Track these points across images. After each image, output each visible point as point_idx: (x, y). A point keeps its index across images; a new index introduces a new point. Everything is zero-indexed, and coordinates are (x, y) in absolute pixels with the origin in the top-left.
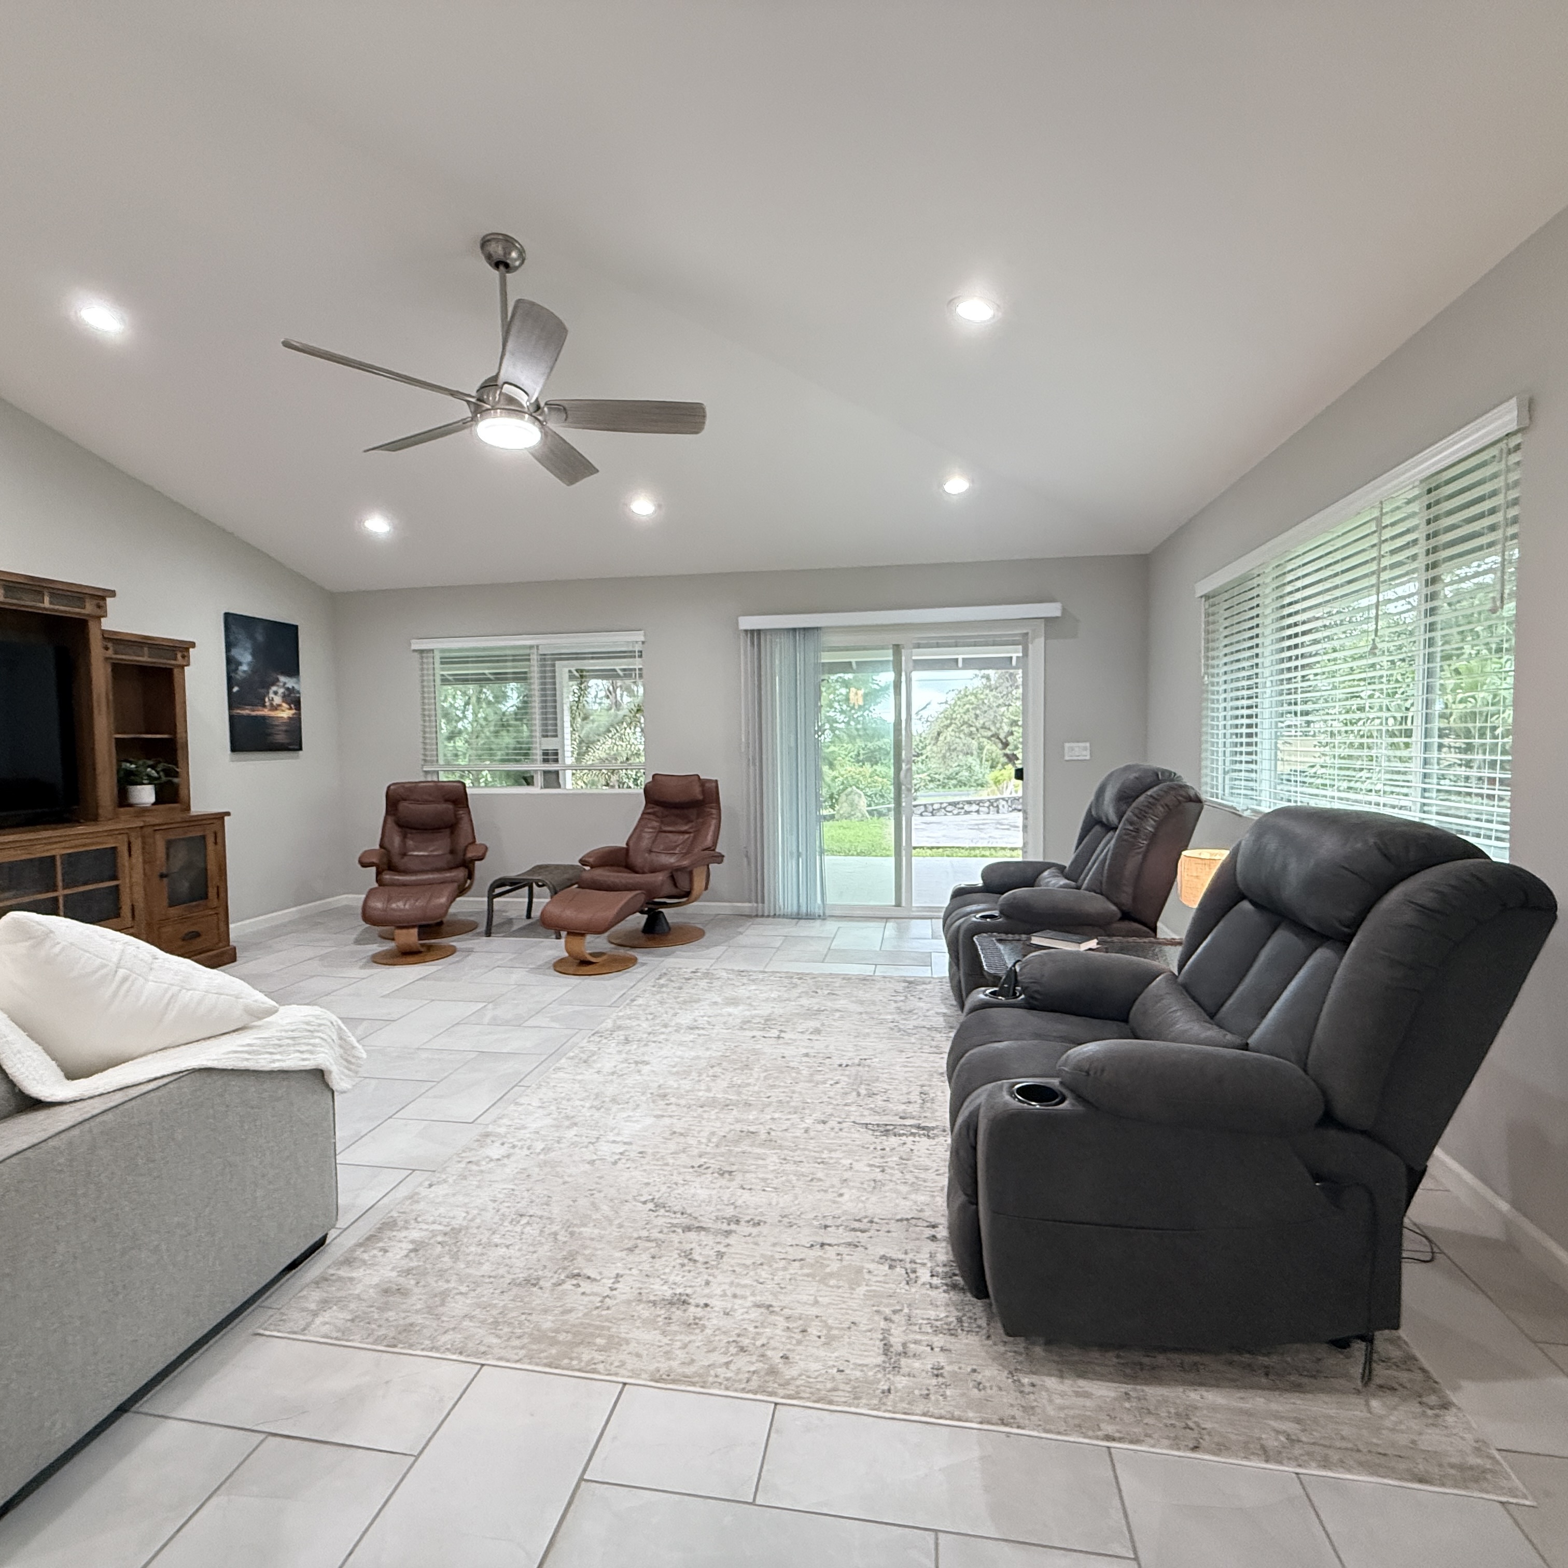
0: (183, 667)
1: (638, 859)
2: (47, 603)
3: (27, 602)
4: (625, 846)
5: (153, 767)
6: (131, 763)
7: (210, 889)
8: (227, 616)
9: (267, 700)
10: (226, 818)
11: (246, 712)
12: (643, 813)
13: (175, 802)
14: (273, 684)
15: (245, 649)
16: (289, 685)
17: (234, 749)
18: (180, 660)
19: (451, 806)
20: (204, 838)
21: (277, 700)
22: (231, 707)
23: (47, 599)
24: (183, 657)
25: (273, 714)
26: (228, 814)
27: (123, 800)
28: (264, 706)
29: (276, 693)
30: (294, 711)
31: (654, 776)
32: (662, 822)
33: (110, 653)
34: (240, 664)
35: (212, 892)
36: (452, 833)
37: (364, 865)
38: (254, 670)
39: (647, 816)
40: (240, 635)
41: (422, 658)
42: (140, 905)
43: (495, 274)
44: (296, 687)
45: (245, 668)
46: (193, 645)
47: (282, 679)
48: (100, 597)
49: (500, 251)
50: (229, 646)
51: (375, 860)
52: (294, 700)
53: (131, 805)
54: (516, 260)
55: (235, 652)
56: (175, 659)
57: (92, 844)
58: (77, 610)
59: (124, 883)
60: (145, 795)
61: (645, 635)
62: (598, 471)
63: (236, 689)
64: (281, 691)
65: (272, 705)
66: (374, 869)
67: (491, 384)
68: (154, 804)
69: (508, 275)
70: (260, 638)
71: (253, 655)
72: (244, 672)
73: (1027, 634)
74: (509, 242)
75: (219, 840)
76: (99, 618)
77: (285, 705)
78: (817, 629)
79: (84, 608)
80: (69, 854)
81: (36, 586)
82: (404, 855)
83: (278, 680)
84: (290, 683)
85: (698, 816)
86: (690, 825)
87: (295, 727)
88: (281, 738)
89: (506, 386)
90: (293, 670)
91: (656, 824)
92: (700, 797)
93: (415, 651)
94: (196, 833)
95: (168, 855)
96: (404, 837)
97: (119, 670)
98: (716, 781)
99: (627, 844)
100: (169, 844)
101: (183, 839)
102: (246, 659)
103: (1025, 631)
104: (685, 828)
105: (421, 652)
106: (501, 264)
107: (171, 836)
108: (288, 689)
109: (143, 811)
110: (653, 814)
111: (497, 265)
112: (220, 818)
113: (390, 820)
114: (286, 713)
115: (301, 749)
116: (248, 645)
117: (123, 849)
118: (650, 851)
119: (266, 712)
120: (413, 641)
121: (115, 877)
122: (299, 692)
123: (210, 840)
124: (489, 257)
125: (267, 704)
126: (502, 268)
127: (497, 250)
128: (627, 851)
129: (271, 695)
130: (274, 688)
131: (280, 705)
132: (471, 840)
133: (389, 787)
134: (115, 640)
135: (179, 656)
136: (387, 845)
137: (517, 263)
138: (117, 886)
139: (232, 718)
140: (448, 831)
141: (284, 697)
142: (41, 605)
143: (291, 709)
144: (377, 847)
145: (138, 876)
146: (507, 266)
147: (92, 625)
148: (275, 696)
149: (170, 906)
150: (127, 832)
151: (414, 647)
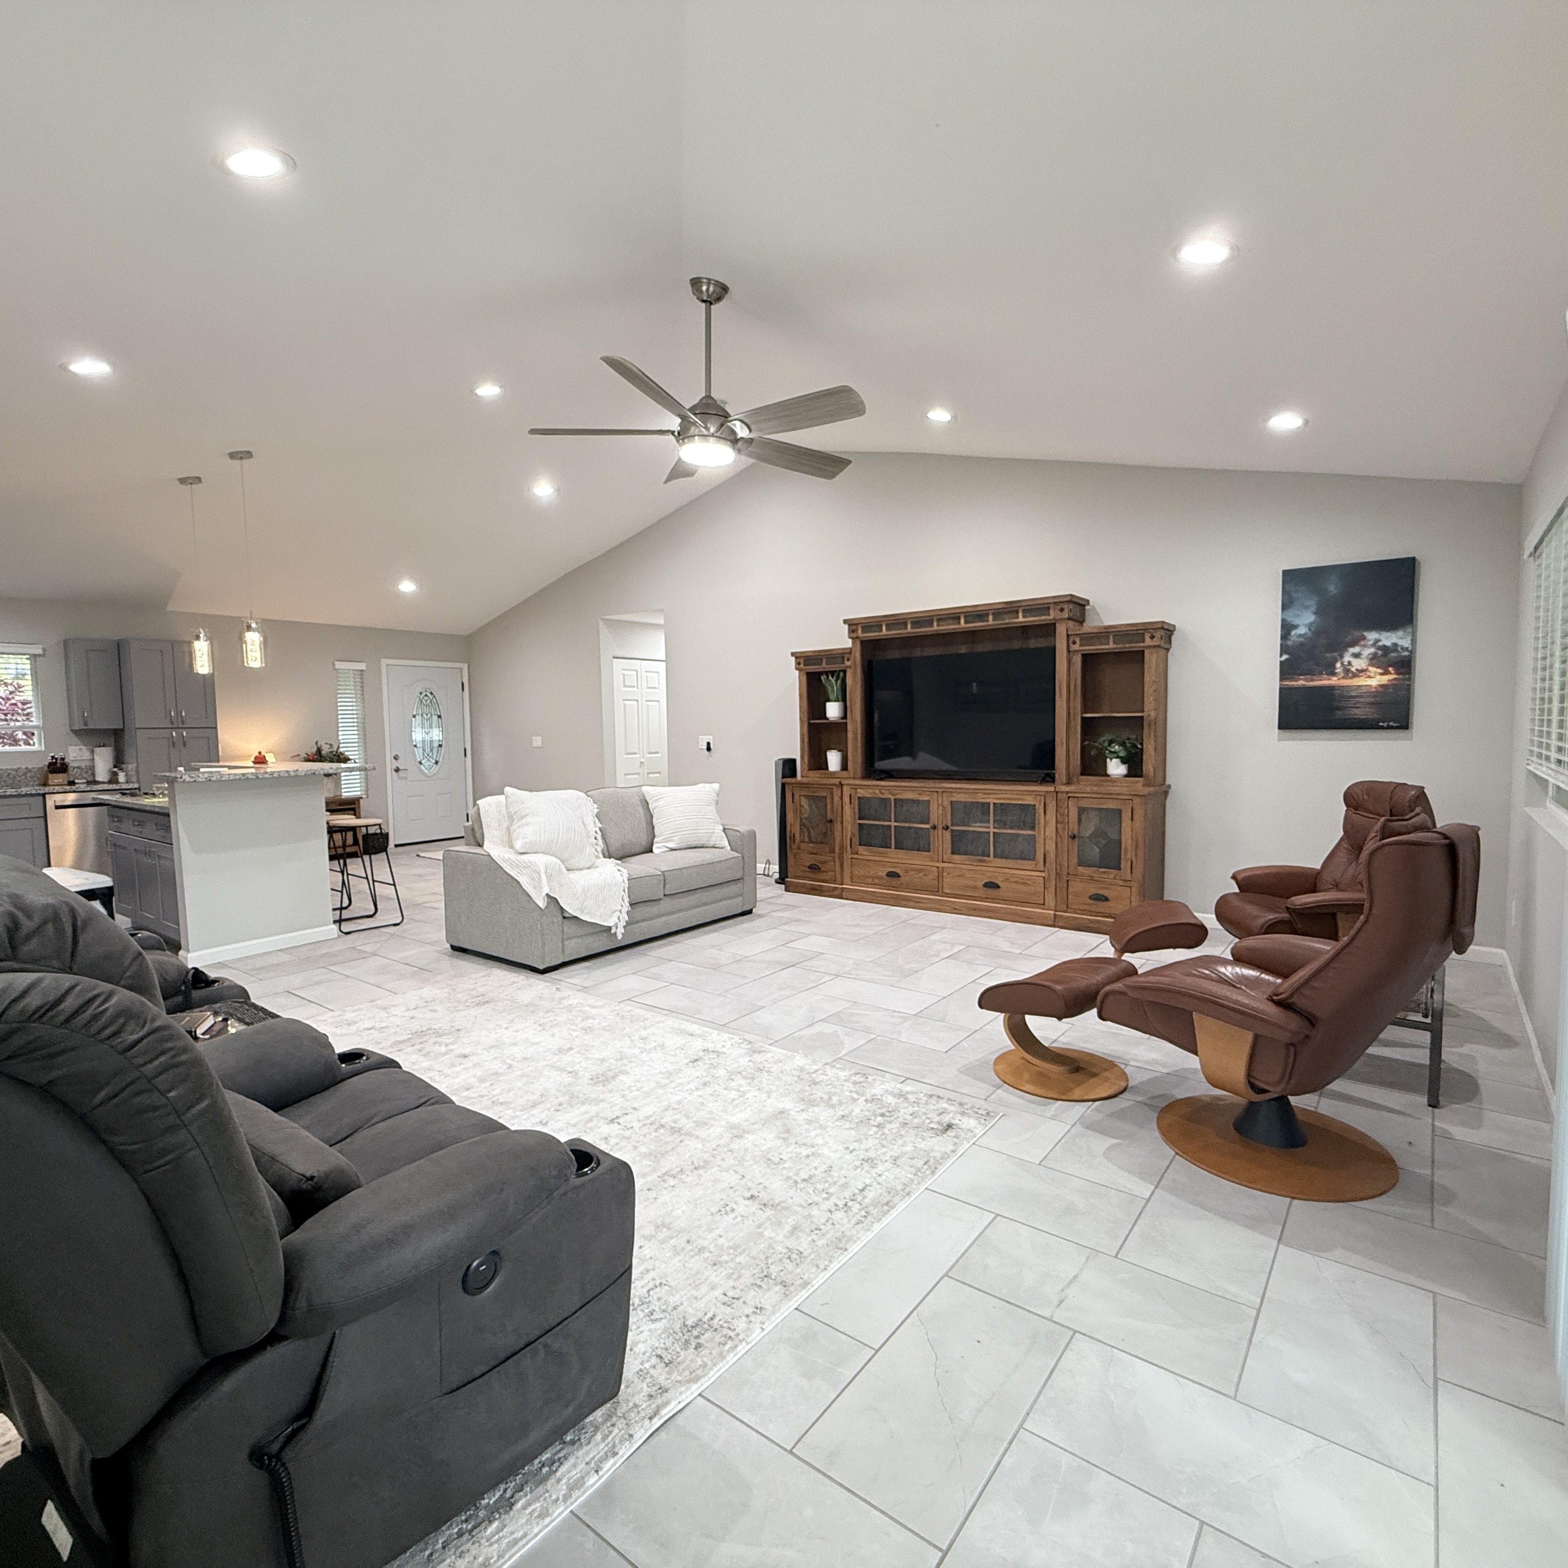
7: (1123, 862)
8: (1289, 572)
9: (1338, 665)
11: (1308, 683)
13: (1141, 776)
14: (1355, 644)
15: (1307, 608)
16: (1389, 642)
17: (1280, 727)
18: (1149, 642)
20: (1122, 811)
21: (1360, 664)
22: (1283, 679)
24: (1152, 637)
25: (1347, 682)
29: (1357, 655)
30: (1396, 676)
33: (1077, 646)
34: (1300, 626)
35: (1126, 865)
38: (1317, 632)
42: (1052, 856)
44: (1405, 642)
47: (1376, 635)
48: (1061, 602)
50: (1286, 610)
52: (1397, 661)
53: (1102, 774)
55: (1292, 615)
56: (1140, 642)
57: (1014, 799)
58: (1045, 618)
59: (1039, 833)
63: (1284, 658)
64: (1369, 651)
65: (1344, 671)
70: (1329, 589)
71: (1320, 613)
72: (1300, 636)
75: (1135, 816)
77: (1377, 670)
79: (1049, 615)
80: (1001, 804)
83: (1364, 638)
84: (1391, 638)
90: (1399, 620)
94: (1110, 805)
95: (1079, 822)
100: (1081, 811)
101: (1095, 809)
102: (1307, 619)
105: (1534, 555)
107: (1083, 805)
108: (1385, 647)
114: (1375, 681)
116: (1313, 602)
117: (1040, 809)
119: (1335, 681)
121: (1035, 830)
122: (1410, 649)
123: (1126, 816)
125: (1341, 670)
126: (706, 303)
129: (1345, 659)
130: (1356, 649)
131: (1363, 671)
134: (1083, 635)
135: (1147, 637)
138: (1033, 837)
141: (1374, 658)
142: (1017, 620)
143: (1389, 673)
147: (1058, 626)
148: (1356, 659)
149: (1080, 865)
150: (1044, 794)
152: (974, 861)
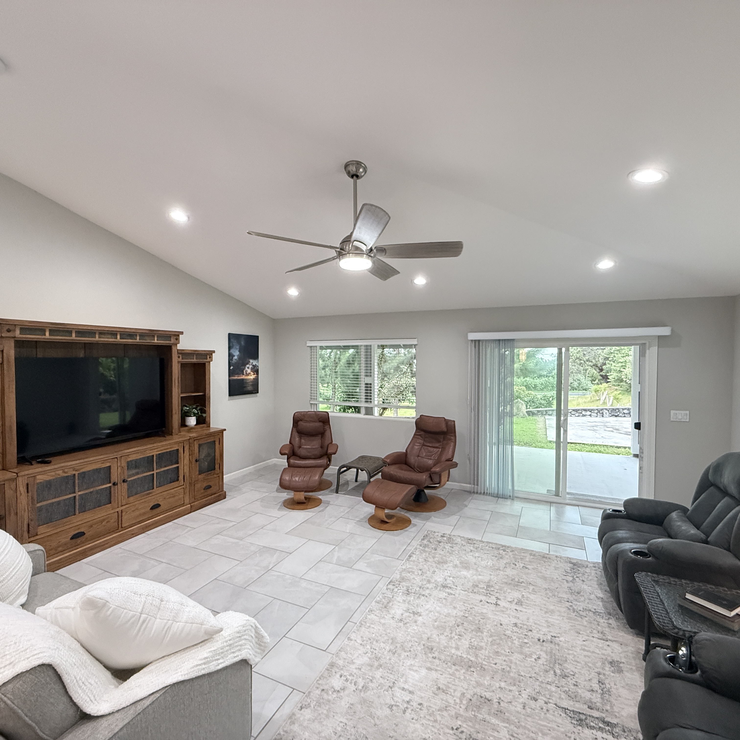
0: (209, 362)
1: (412, 460)
2: (156, 341)
3: (148, 341)
4: (405, 451)
5: (196, 408)
6: (187, 407)
7: (216, 465)
8: (229, 334)
9: (244, 371)
10: (224, 432)
11: (236, 378)
12: (415, 435)
13: (204, 423)
14: (247, 364)
15: (237, 349)
16: (254, 364)
17: (230, 395)
18: (209, 359)
19: (321, 424)
20: (215, 441)
21: (249, 371)
22: (229, 376)
23: (156, 338)
24: (210, 357)
25: (246, 377)
26: (225, 430)
27: (183, 424)
28: (243, 374)
29: (248, 368)
30: (255, 375)
31: (421, 416)
32: (424, 441)
33: (180, 359)
34: (234, 356)
35: (217, 466)
36: (322, 437)
37: (282, 454)
38: (240, 358)
39: (416, 436)
40: (234, 342)
41: (311, 350)
42: (187, 474)
43: (352, 180)
44: (257, 364)
45: (236, 357)
46: (214, 352)
47: (251, 361)
48: (177, 335)
49: (354, 169)
50: (230, 348)
51: (287, 452)
52: (256, 370)
53: (186, 426)
54: (362, 172)
55: (232, 351)
56: (207, 359)
57: (168, 449)
58: (168, 342)
59: (181, 465)
60: (192, 421)
61: (418, 341)
62: (399, 273)
63: (232, 368)
64: (251, 366)
65: (246, 373)
66: (286, 456)
67: (347, 240)
68: (196, 425)
69: (358, 180)
70: (243, 343)
71: (239, 351)
72: (236, 359)
73: (645, 344)
74: (358, 164)
75: (221, 442)
76: (176, 345)
77: (252, 373)
78: (513, 340)
79: (171, 341)
80: (159, 454)
81: (152, 333)
82: (300, 447)
83: (249, 362)
84: (254, 362)
85: (444, 439)
86: (439, 444)
87: (256, 383)
88: (250, 388)
89: (355, 242)
90: (256, 356)
91: (422, 441)
92: (445, 429)
93: (308, 346)
94: (212, 439)
95: (199, 451)
96: (300, 438)
97: (183, 366)
98: (454, 421)
99: (406, 451)
100: (200, 446)
101: (206, 443)
102: (236, 353)
103: (644, 342)
104: (437, 445)
105: (311, 347)
106: (355, 176)
107: (201, 443)
108: (253, 366)
109: (191, 429)
110: (420, 435)
111: (352, 177)
112: (222, 431)
113: (294, 429)
114: (252, 377)
115: (258, 392)
116: (238, 347)
117: (181, 451)
118: (418, 456)
119: (243, 377)
120: (308, 342)
121: (178, 463)
122: (258, 367)
123: (217, 443)
124: (348, 173)
125: (245, 373)
126: (355, 177)
127: (353, 169)
128: (406, 454)
129: (246, 369)
130: (248, 366)
131: (249, 373)
132: (330, 442)
133: (295, 414)
134: (183, 353)
135: (208, 357)
136: (293, 442)
137: (363, 174)
138: (178, 467)
139: (230, 381)
140: (320, 436)
141: (252, 369)
142: (153, 341)
143: (254, 374)
144: (288, 443)
145: (186, 461)
146: (357, 176)
147: (173, 348)
148: (248, 369)
149: (199, 474)
150: (183, 442)
151: (308, 345)
152: (144, 496)
